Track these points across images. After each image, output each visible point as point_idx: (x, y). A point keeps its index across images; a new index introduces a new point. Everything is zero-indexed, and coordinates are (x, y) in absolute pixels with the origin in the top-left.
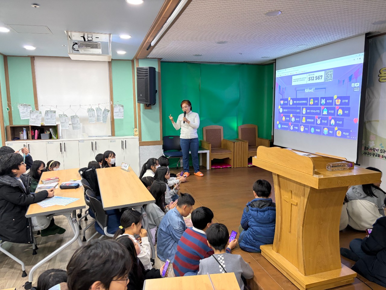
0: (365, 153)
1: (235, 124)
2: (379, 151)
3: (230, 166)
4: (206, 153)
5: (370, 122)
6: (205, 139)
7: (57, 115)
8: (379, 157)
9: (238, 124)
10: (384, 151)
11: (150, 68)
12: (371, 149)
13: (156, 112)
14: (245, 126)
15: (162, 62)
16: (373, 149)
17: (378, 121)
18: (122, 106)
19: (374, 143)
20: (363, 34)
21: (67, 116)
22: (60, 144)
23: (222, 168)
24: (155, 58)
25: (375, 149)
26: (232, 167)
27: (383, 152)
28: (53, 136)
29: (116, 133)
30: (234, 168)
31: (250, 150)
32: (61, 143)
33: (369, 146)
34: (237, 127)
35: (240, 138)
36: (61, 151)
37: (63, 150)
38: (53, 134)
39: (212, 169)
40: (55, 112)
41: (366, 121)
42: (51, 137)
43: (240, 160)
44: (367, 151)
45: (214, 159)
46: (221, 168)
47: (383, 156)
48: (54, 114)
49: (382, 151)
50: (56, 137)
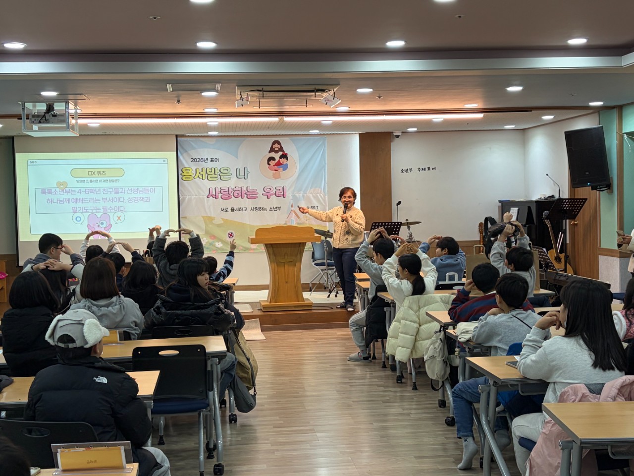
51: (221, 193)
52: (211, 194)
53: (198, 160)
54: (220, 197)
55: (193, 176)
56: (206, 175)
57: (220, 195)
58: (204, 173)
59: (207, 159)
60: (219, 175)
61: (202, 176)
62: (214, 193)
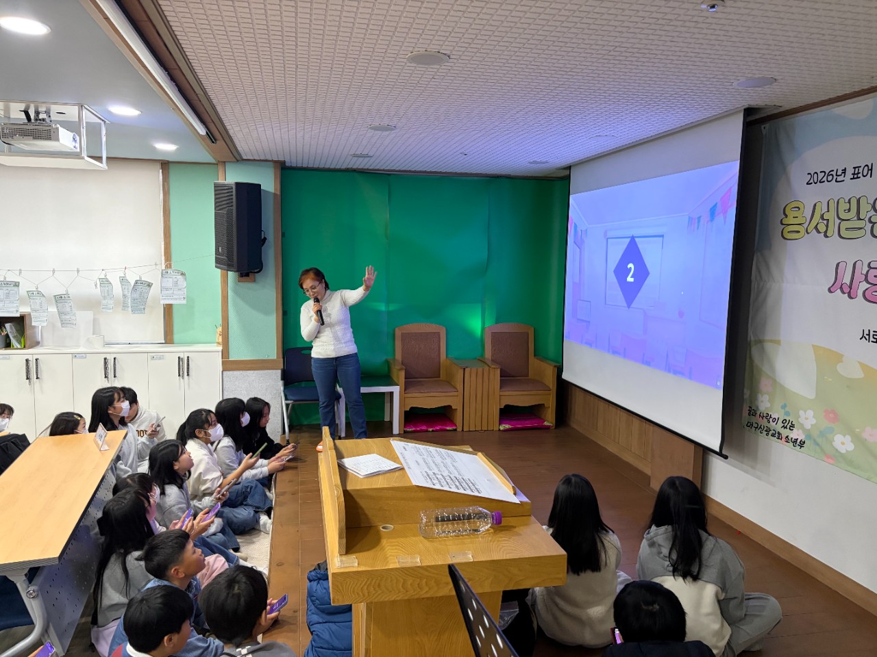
0: (749, 425)
1: (476, 323)
2: (780, 421)
3: (455, 428)
4: (392, 393)
5: (760, 342)
6: (399, 356)
7: (23, 290)
8: (778, 438)
9: (483, 323)
10: (790, 424)
11: (237, 184)
12: (762, 415)
13: (267, 290)
14: (503, 328)
15: (285, 170)
16: (765, 415)
17: (778, 342)
18: (183, 274)
19: (769, 401)
20: (740, 111)
21: (43, 296)
22: (27, 360)
23: (433, 431)
24: (266, 161)
25: (770, 417)
26: (459, 429)
27: (788, 427)
28: (14, 342)
29: (176, 337)
30: (463, 430)
31: (502, 390)
32: (30, 358)
33: (757, 407)
34: (483, 329)
35: (488, 354)
36: (27, 378)
37: (33, 375)
38: (14, 337)
39: (405, 432)
40: (17, 285)
41: (752, 338)
42: (8, 345)
43: (479, 414)
44: (753, 420)
45: (412, 408)
46: (431, 430)
47: (787, 437)
48: (16, 288)
49: (786, 424)
50: (20, 342)
51: (866, 280)
52: (838, 284)
53: (821, 175)
54: (860, 292)
55: (806, 226)
56: (838, 221)
57: (864, 286)
58: (831, 216)
59: (844, 171)
60: (870, 221)
61: (827, 226)
62: (847, 280)
